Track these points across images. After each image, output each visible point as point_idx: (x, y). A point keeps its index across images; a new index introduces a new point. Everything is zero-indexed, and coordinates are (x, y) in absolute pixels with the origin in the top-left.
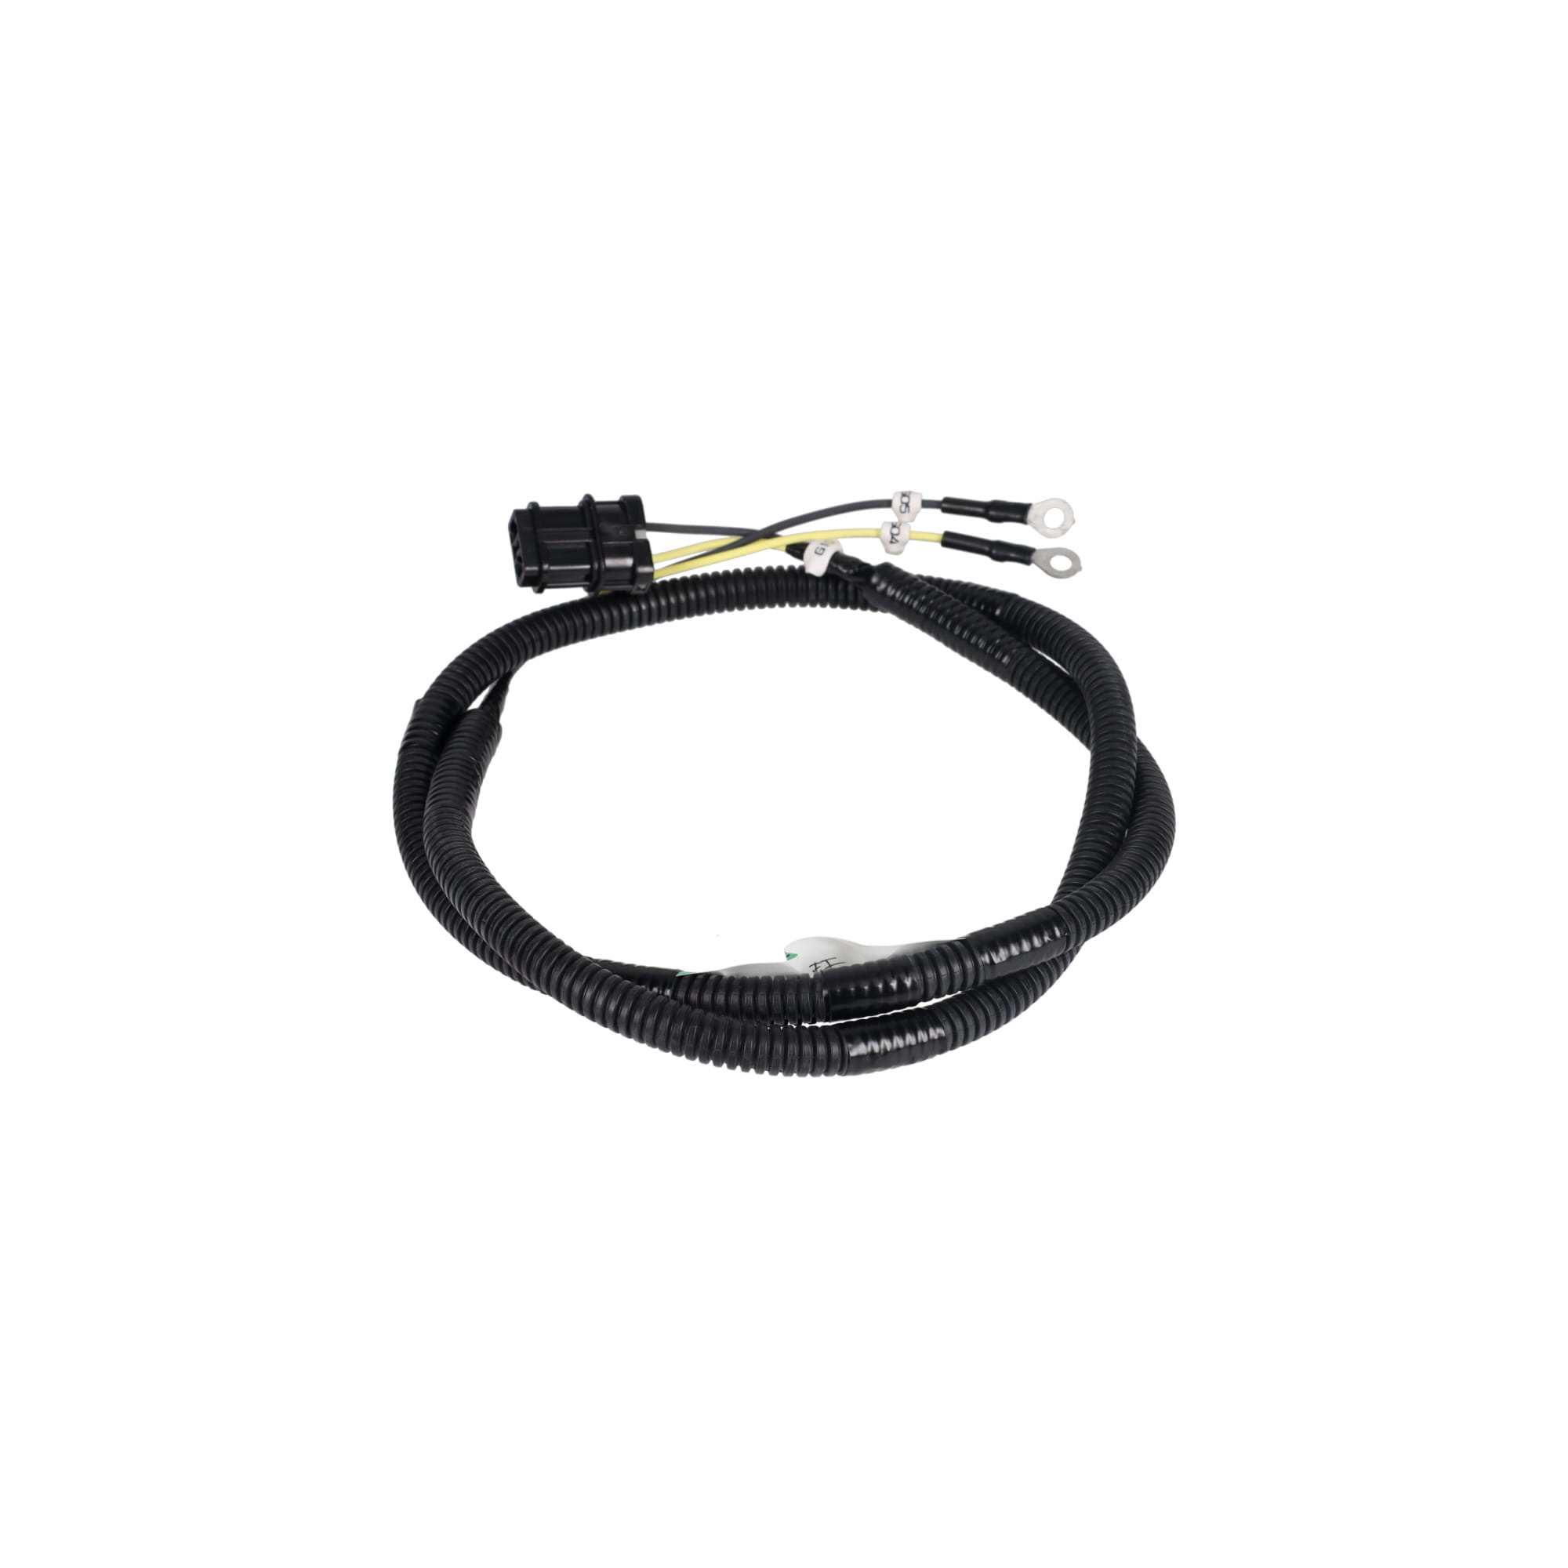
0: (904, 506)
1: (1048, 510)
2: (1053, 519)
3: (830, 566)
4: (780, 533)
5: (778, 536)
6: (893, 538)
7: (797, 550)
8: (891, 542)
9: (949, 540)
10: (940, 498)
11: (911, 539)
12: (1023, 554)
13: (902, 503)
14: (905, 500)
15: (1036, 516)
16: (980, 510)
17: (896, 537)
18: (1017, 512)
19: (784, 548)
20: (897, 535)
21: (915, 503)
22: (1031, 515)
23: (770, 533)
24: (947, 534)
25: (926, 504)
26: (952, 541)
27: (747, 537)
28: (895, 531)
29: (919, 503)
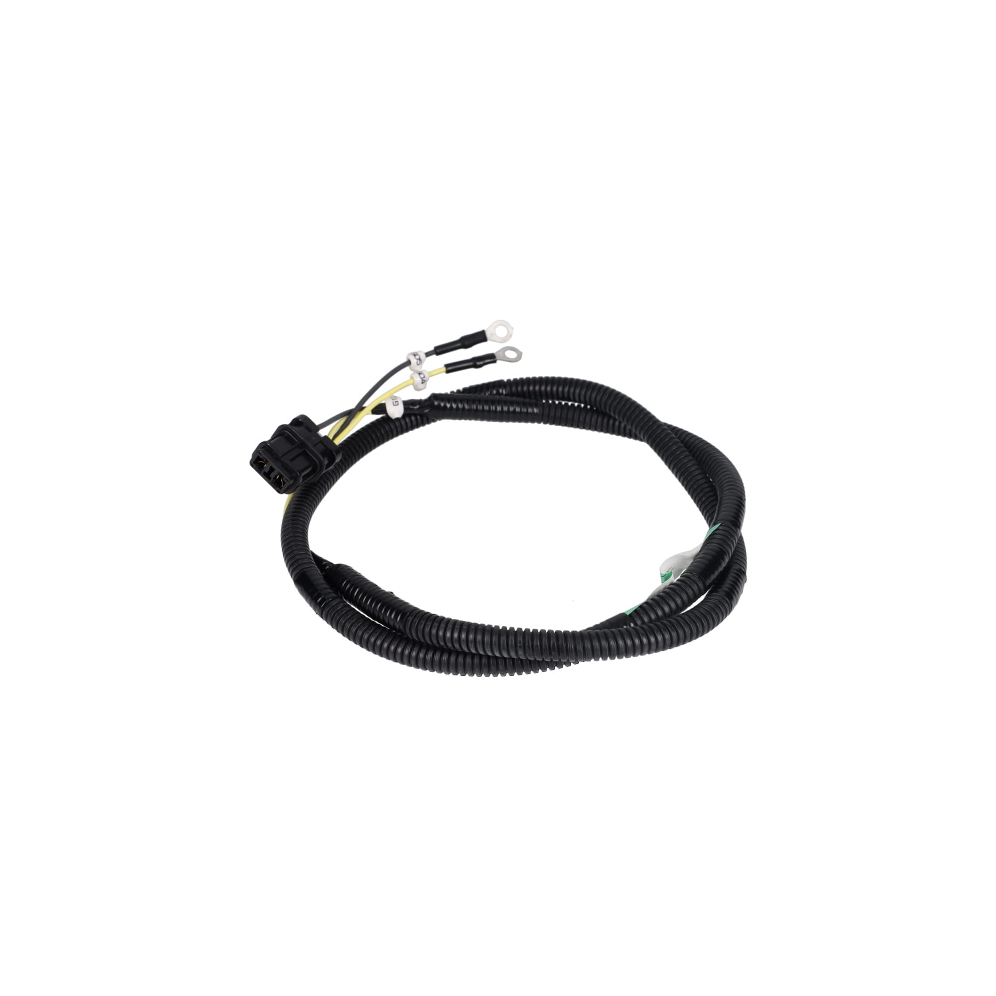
0: (418, 361)
1: (495, 329)
2: (501, 332)
3: (405, 409)
4: (364, 406)
5: (364, 408)
6: (422, 380)
7: (380, 409)
8: (423, 383)
9: (450, 368)
10: (432, 348)
11: (430, 376)
12: (490, 359)
13: (417, 359)
14: (417, 357)
15: (492, 335)
16: (459, 345)
17: (424, 379)
18: (480, 337)
19: (371, 412)
20: (424, 377)
21: (423, 356)
22: (488, 335)
23: (360, 408)
24: (447, 366)
25: (428, 354)
26: (451, 368)
27: (350, 415)
28: (422, 376)
29: (424, 356)
